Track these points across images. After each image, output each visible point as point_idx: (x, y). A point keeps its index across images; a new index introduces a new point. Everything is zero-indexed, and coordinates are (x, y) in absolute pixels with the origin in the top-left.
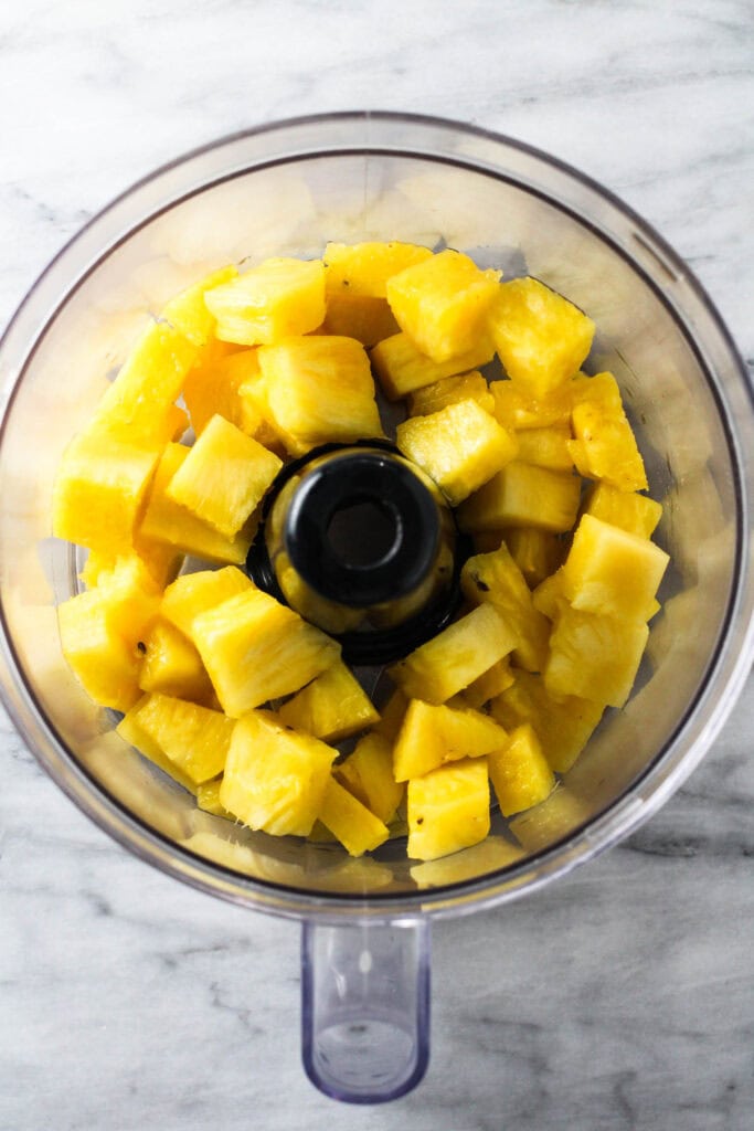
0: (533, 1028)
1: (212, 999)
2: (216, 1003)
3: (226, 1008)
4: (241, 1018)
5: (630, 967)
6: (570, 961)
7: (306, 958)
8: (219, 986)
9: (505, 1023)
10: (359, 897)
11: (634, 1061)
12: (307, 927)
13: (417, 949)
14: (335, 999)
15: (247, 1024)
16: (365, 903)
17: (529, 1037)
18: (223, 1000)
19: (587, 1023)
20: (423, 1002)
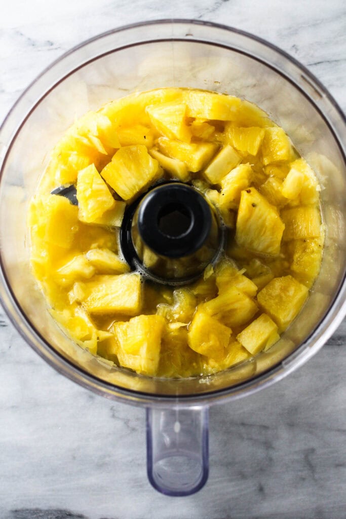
0: (265, 428)
1: (112, 414)
2: (113, 416)
3: (118, 418)
4: (125, 423)
5: (312, 398)
6: (283, 396)
7: (148, 426)
8: (115, 408)
9: (251, 426)
10: (175, 397)
11: (314, 444)
12: (148, 411)
13: (202, 421)
14: (163, 447)
15: (128, 426)
16: (177, 399)
17: (263, 432)
18: (116, 414)
19: (291, 425)
20: (205, 446)
